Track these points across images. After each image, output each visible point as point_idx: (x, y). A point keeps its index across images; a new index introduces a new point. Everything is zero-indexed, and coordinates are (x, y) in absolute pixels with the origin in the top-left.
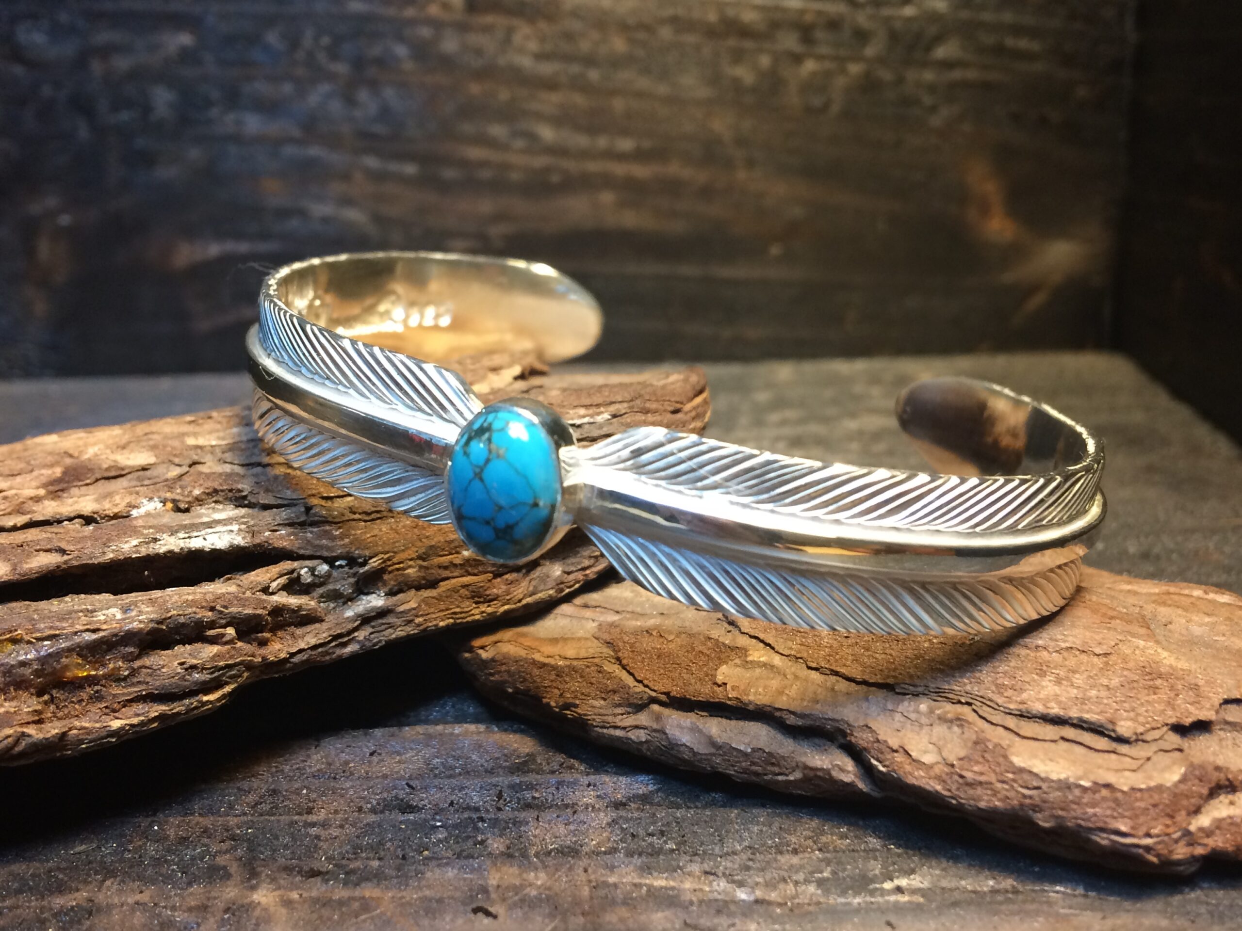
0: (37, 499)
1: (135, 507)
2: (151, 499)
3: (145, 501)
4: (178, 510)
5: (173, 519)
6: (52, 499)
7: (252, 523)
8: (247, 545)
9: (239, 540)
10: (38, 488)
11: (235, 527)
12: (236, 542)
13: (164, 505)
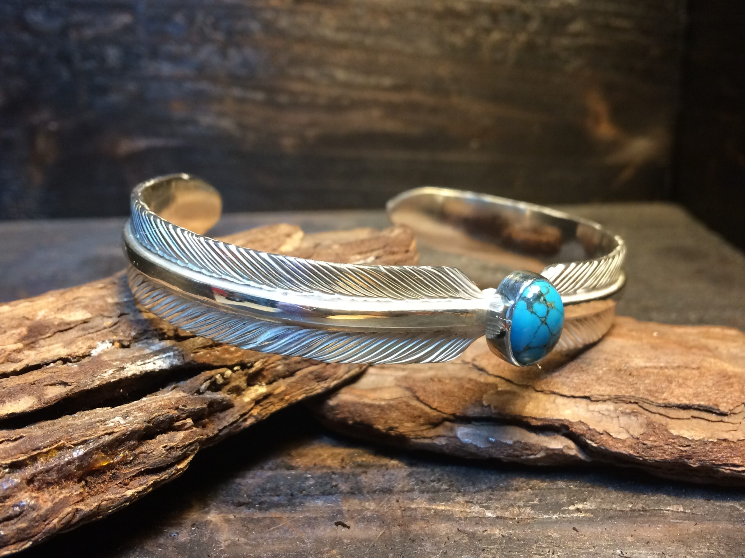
0: (19, 351)
1: (94, 348)
2: (103, 342)
3: (99, 343)
4: (123, 346)
5: (122, 353)
6: (29, 349)
7: (180, 349)
8: (181, 364)
9: (176, 362)
10: (16, 343)
11: (171, 354)
12: (174, 363)
13: (113, 344)
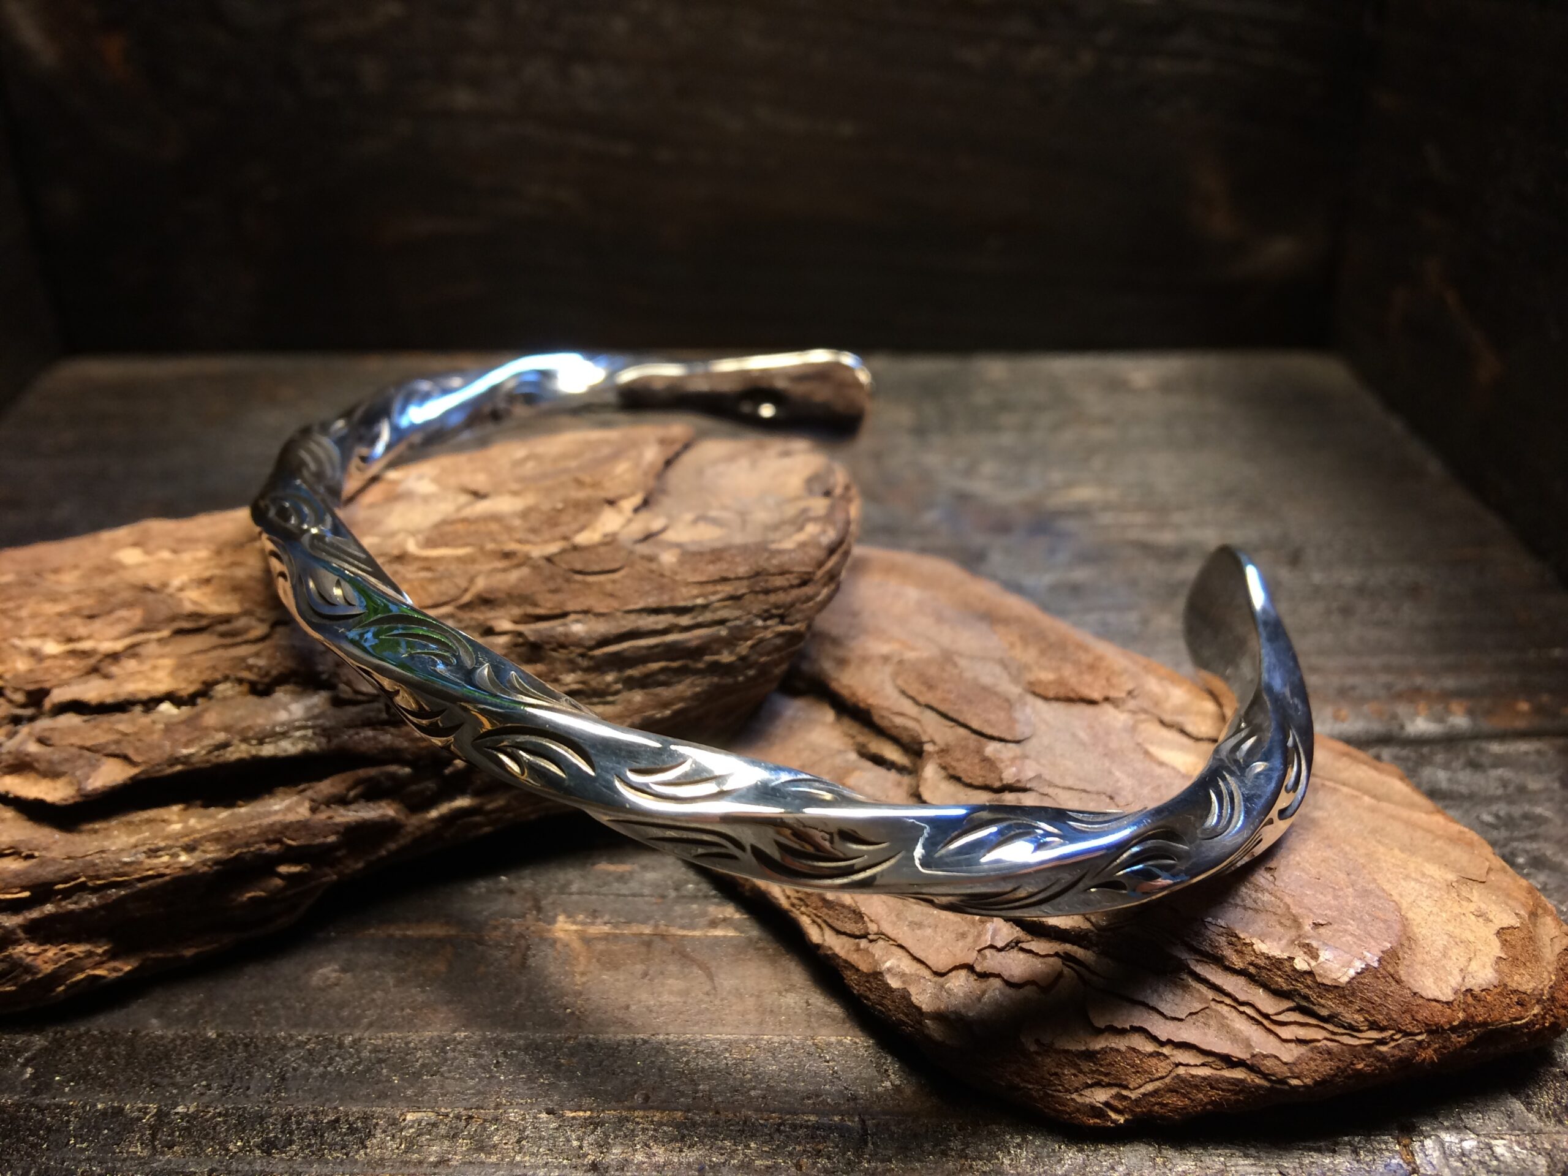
4: (255, 692)
6: (131, 658)
8: (321, 751)
9: (313, 746)
10: (117, 638)
11: (310, 732)
12: (310, 747)
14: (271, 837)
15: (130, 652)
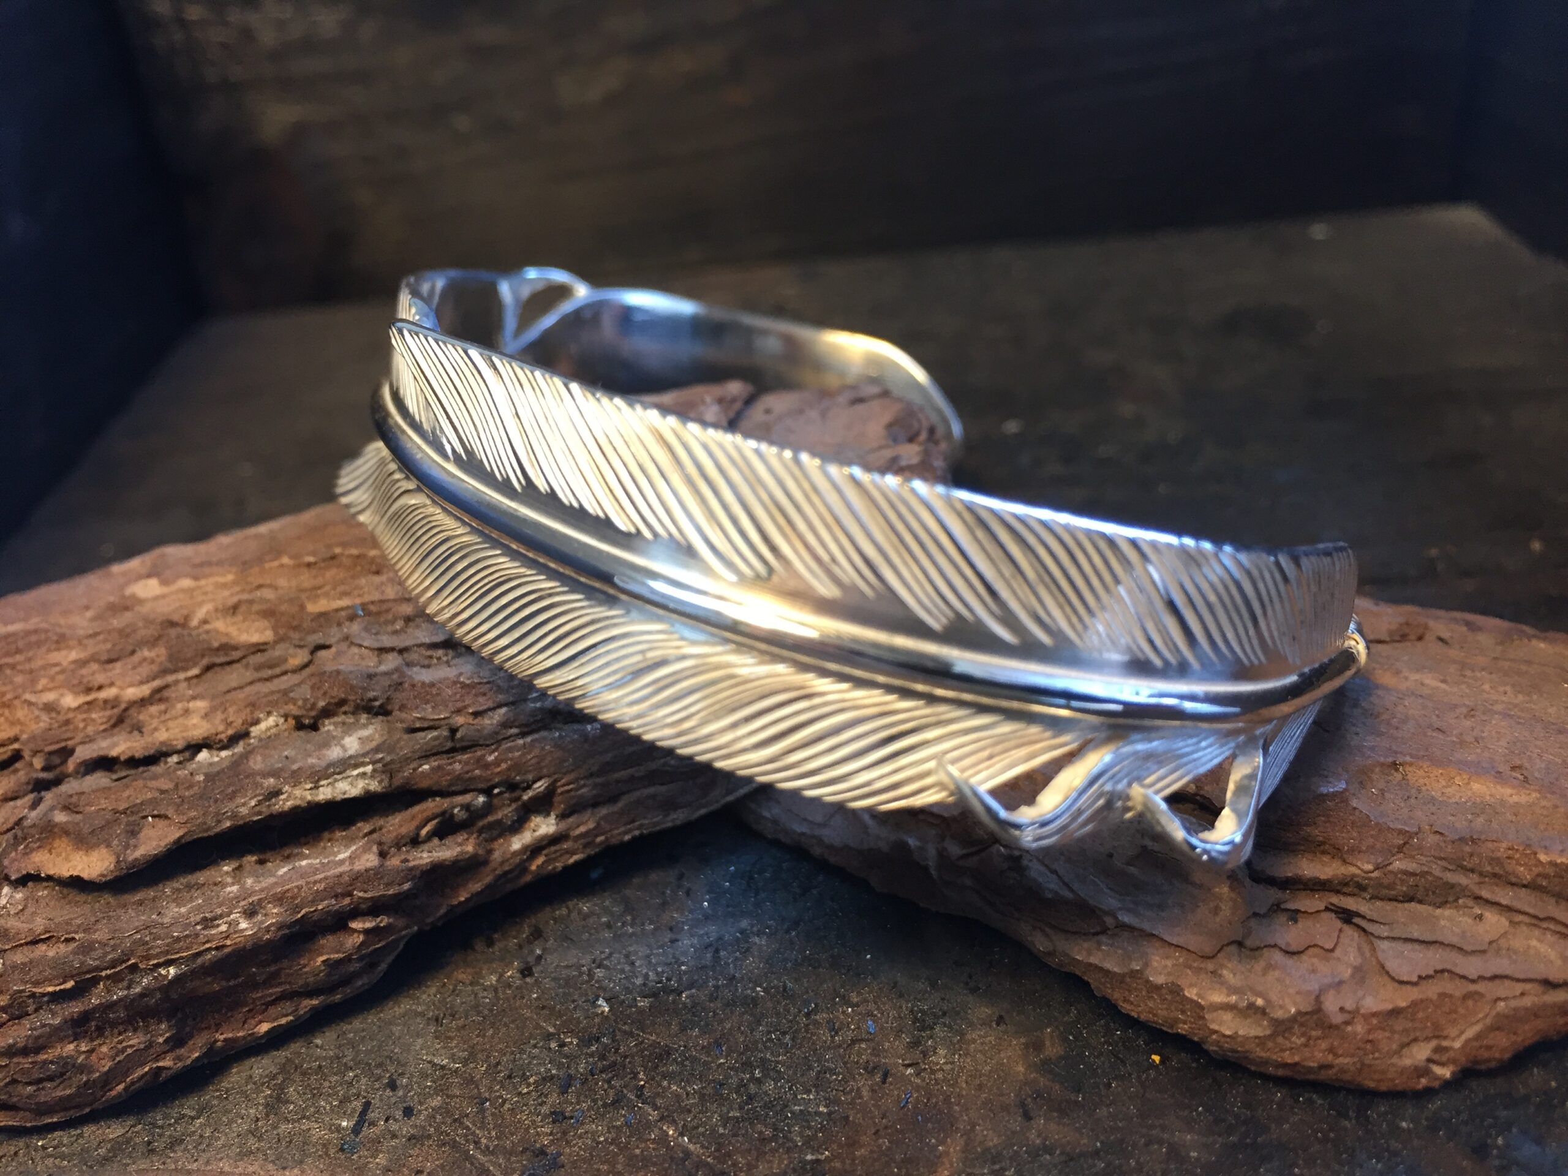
0: (143, 702)
1: (255, 723)
2: (269, 713)
3: (264, 716)
4: (300, 726)
7: (388, 758)
8: (384, 789)
9: (374, 786)
10: (142, 683)
11: (369, 768)
12: (371, 788)
13: (286, 720)
14: (339, 891)
15: (158, 696)
